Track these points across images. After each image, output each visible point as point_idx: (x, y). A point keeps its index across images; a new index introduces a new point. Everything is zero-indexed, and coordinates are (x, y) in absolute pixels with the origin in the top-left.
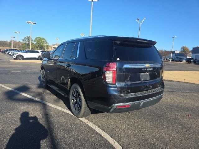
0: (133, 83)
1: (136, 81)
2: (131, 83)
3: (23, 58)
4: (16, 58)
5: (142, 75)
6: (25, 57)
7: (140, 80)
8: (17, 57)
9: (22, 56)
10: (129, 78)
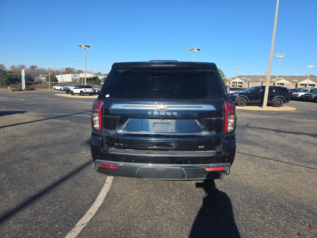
7: (148, 129)
10: (125, 126)
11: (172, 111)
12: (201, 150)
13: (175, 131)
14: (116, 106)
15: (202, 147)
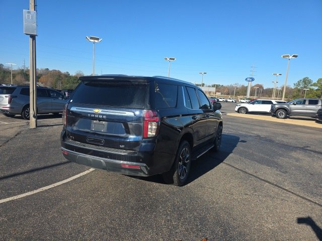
0: (80, 130)
1: (84, 129)
2: (78, 129)
3: (247, 112)
4: (238, 111)
5: (95, 123)
6: (250, 110)
7: (89, 128)
8: (239, 109)
9: (246, 109)
10: (77, 123)
11: (103, 115)
12: (122, 149)
13: (106, 131)
14: (74, 109)
15: (123, 146)
